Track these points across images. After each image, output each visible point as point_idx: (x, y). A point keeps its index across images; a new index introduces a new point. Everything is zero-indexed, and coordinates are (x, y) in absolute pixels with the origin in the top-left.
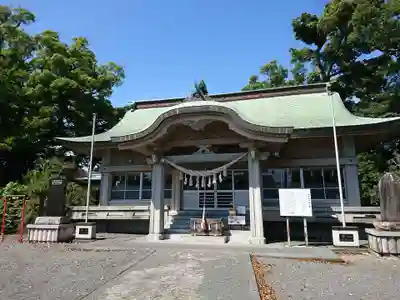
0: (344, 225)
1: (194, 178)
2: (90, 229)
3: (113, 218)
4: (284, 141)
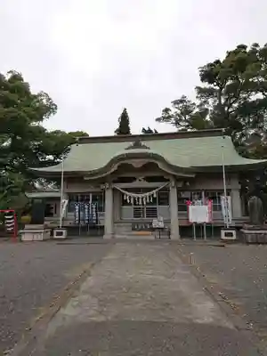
0: (228, 227)
1: (134, 198)
2: (64, 231)
3: (72, 225)
4: (193, 176)
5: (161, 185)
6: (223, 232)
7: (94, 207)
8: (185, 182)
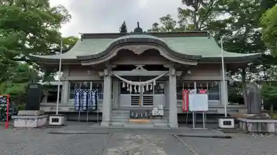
0: (226, 116)
1: (133, 86)
2: (60, 118)
3: (73, 111)
4: (195, 64)
5: (161, 74)
6: (221, 121)
7: (94, 94)
8: (187, 70)
